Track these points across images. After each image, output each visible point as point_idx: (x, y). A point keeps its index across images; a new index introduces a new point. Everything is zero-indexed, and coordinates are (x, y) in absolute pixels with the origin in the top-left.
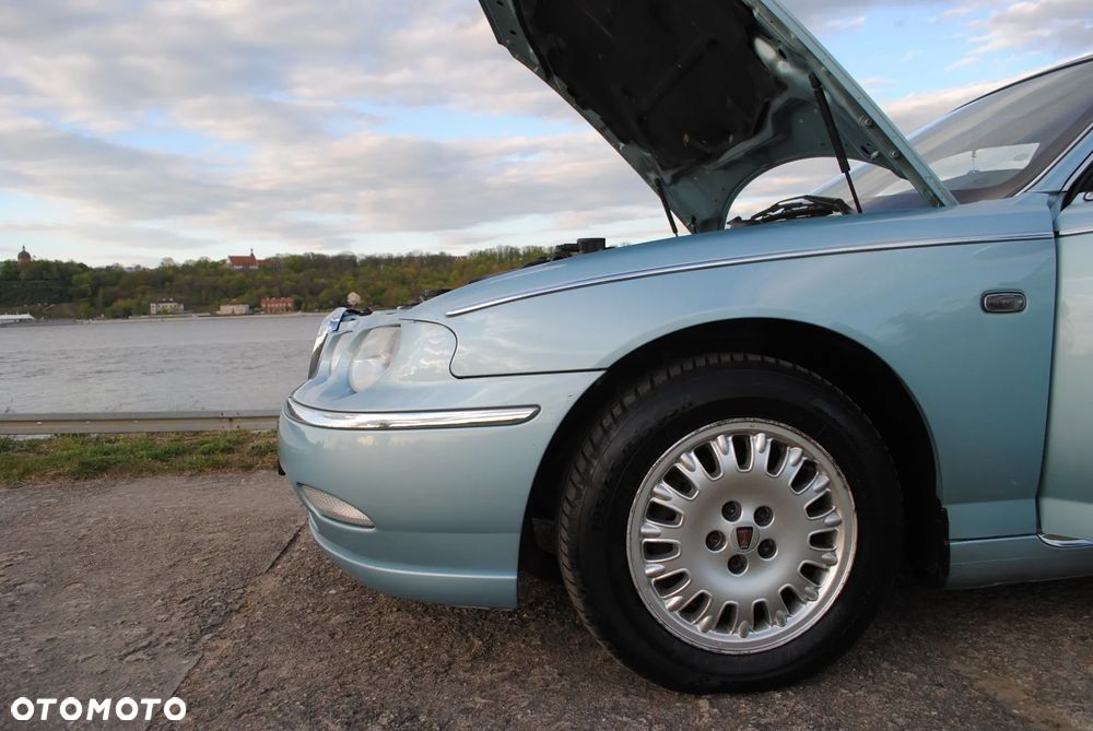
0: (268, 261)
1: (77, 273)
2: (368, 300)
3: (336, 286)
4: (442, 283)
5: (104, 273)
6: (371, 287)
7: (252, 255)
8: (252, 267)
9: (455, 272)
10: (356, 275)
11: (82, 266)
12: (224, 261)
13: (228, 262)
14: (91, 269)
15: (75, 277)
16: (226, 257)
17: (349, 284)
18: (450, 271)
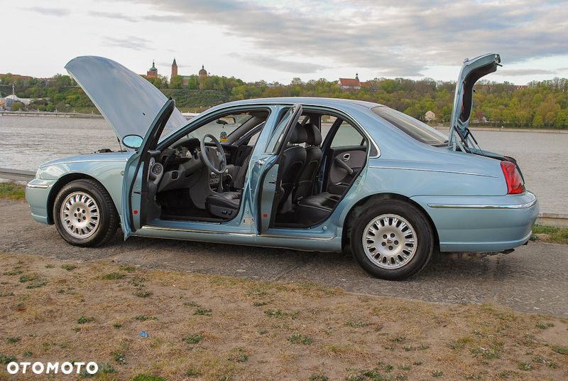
0: (368, 83)
1: (236, 86)
2: (441, 117)
3: (417, 106)
4: (502, 107)
5: (253, 87)
6: (445, 108)
7: (357, 78)
8: (356, 88)
9: (515, 99)
10: (434, 98)
11: (239, 81)
12: (336, 82)
13: (339, 83)
14: (245, 83)
15: (234, 89)
16: (338, 80)
17: (428, 104)
18: (511, 97)
